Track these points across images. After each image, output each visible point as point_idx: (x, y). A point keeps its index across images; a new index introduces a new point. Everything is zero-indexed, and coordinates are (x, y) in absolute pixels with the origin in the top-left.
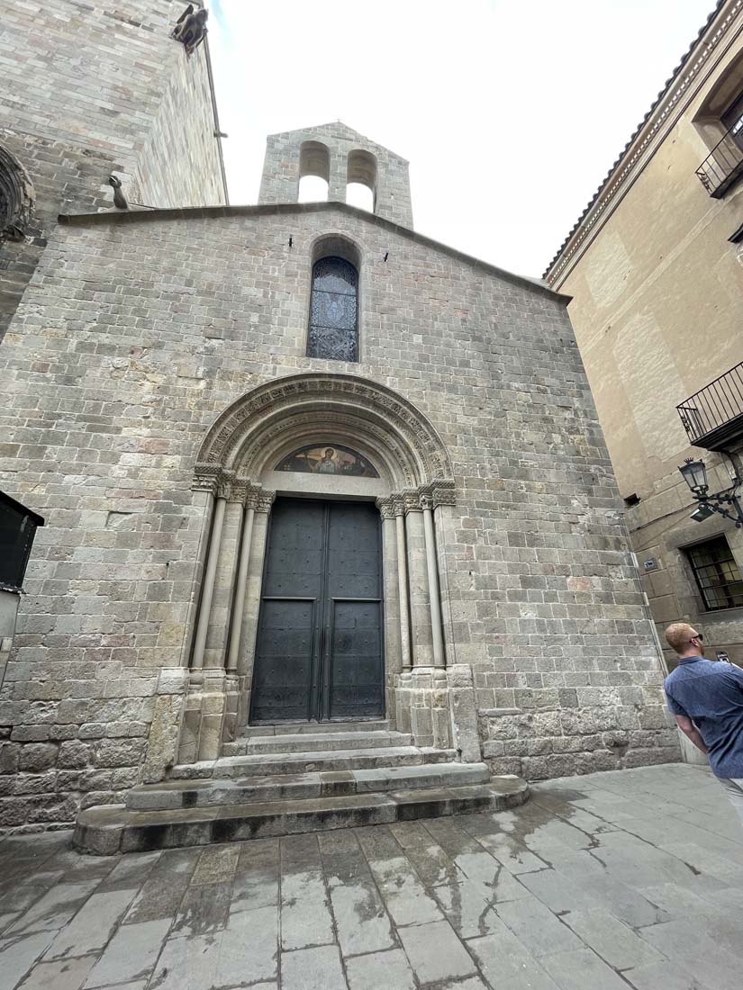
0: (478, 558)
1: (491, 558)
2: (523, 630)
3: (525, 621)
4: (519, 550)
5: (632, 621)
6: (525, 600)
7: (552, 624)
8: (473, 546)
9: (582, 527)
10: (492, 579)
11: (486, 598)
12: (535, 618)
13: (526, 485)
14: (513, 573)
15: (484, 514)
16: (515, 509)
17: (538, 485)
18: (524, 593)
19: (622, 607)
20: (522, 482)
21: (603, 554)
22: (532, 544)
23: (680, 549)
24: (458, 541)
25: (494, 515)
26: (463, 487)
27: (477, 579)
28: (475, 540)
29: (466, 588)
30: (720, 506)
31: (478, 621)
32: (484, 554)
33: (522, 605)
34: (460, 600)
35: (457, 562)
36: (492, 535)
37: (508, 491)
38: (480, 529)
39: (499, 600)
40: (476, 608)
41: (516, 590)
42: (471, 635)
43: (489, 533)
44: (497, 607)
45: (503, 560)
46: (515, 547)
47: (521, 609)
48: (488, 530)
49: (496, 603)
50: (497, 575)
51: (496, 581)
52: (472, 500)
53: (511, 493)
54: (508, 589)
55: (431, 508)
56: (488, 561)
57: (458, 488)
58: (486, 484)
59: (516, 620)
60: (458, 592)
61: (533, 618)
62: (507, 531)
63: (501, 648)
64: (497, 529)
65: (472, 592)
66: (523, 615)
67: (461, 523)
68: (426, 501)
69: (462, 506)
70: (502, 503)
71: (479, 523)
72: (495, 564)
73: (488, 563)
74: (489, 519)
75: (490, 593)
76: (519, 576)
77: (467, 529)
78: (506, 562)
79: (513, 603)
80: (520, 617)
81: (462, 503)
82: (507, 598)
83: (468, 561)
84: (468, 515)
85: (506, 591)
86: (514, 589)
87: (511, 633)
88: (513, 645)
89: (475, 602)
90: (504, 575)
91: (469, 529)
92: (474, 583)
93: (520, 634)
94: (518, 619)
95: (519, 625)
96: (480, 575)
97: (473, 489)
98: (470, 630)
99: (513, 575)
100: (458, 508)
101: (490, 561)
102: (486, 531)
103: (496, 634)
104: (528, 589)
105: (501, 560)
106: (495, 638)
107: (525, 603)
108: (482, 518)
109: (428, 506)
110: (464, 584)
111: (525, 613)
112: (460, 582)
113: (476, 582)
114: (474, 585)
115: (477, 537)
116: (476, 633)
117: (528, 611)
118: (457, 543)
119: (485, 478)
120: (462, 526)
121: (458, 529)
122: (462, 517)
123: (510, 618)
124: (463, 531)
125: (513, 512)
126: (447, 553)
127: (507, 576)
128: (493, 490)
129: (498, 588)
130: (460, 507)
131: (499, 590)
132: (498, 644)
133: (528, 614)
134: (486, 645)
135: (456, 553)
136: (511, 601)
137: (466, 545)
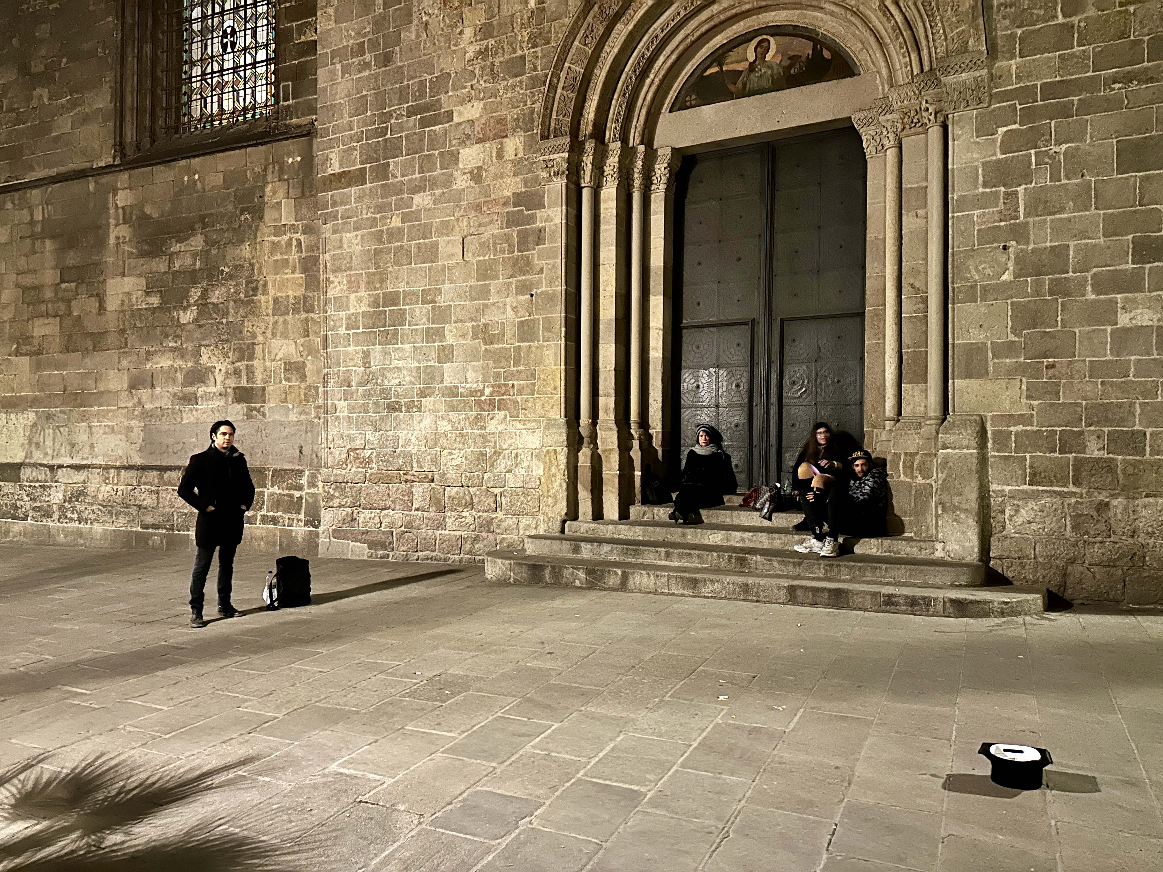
0: (1027, 215)
1: (1062, 210)
2: (1117, 351)
3: (1124, 329)
4: (1147, 178)
6: (1138, 289)
8: (1021, 189)
10: (1059, 252)
11: (1037, 292)
12: (1154, 323)
14: (1115, 234)
15: (1064, 112)
16: (1151, 80)
18: (1138, 275)
24: (985, 185)
25: (1086, 107)
26: (1012, 57)
27: (1020, 259)
28: (1026, 177)
29: (990, 278)
31: (1012, 338)
32: (1046, 202)
33: (1126, 300)
34: (976, 301)
35: (977, 228)
36: (1073, 157)
37: (1139, 36)
38: (1043, 149)
39: (1067, 294)
40: (1010, 313)
41: (1116, 270)
42: (991, 363)
43: (1065, 154)
44: (1060, 309)
45: (1093, 208)
46: (1134, 174)
47: (1123, 308)
48: (1064, 147)
49: (1060, 300)
50: (1072, 244)
51: (1068, 255)
52: (1033, 83)
53: (1146, 38)
54: (1095, 270)
55: (942, 122)
56: (1052, 217)
57: (1001, 63)
58: (1076, 35)
59: (1106, 330)
60: (973, 287)
61: (1151, 323)
62: (1115, 141)
63: (1058, 385)
64: (1091, 138)
65: (1005, 283)
66: (1124, 320)
67: (999, 144)
68: (930, 111)
69: (1005, 104)
70: (1116, 73)
71: (1043, 135)
72: (1070, 221)
73: (1052, 221)
74: (1070, 120)
75: (1047, 282)
76: (1130, 237)
77: (1011, 155)
78: (1102, 212)
79: (1102, 296)
80: (1116, 324)
81: (1005, 96)
82: (1089, 288)
83: (1003, 224)
84: (1015, 123)
85: (1089, 275)
86: (1112, 268)
87: (1088, 356)
88: (1087, 379)
89: (1009, 301)
90: (1089, 241)
91: (1016, 154)
92: (1011, 265)
93: (1109, 358)
94: (1109, 329)
95: (1109, 339)
96: (1030, 248)
97: (1038, 56)
98: (990, 355)
99: (1115, 238)
100: (993, 111)
101: (1058, 216)
102: (1057, 151)
103: (1050, 360)
104: (1150, 262)
105: (1088, 209)
106: (1047, 368)
107: (1136, 295)
108: (1053, 122)
109: (936, 117)
110: (988, 271)
111: (1132, 314)
112: (980, 268)
113: (1017, 262)
114: (1011, 268)
115: (1034, 167)
116: (1003, 360)
117: (1139, 311)
118: (981, 190)
119: (1075, 19)
120: (998, 150)
121: (988, 159)
122: (1002, 130)
123: (1090, 328)
124: (999, 161)
125: (1144, 86)
126: (956, 215)
127: (1097, 241)
128: (1093, 46)
129: (1071, 270)
130: (999, 108)
131: (1071, 274)
132: (1050, 378)
133: (1139, 317)
134: (1024, 379)
135: (977, 212)
136: (1098, 294)
137: (1003, 189)
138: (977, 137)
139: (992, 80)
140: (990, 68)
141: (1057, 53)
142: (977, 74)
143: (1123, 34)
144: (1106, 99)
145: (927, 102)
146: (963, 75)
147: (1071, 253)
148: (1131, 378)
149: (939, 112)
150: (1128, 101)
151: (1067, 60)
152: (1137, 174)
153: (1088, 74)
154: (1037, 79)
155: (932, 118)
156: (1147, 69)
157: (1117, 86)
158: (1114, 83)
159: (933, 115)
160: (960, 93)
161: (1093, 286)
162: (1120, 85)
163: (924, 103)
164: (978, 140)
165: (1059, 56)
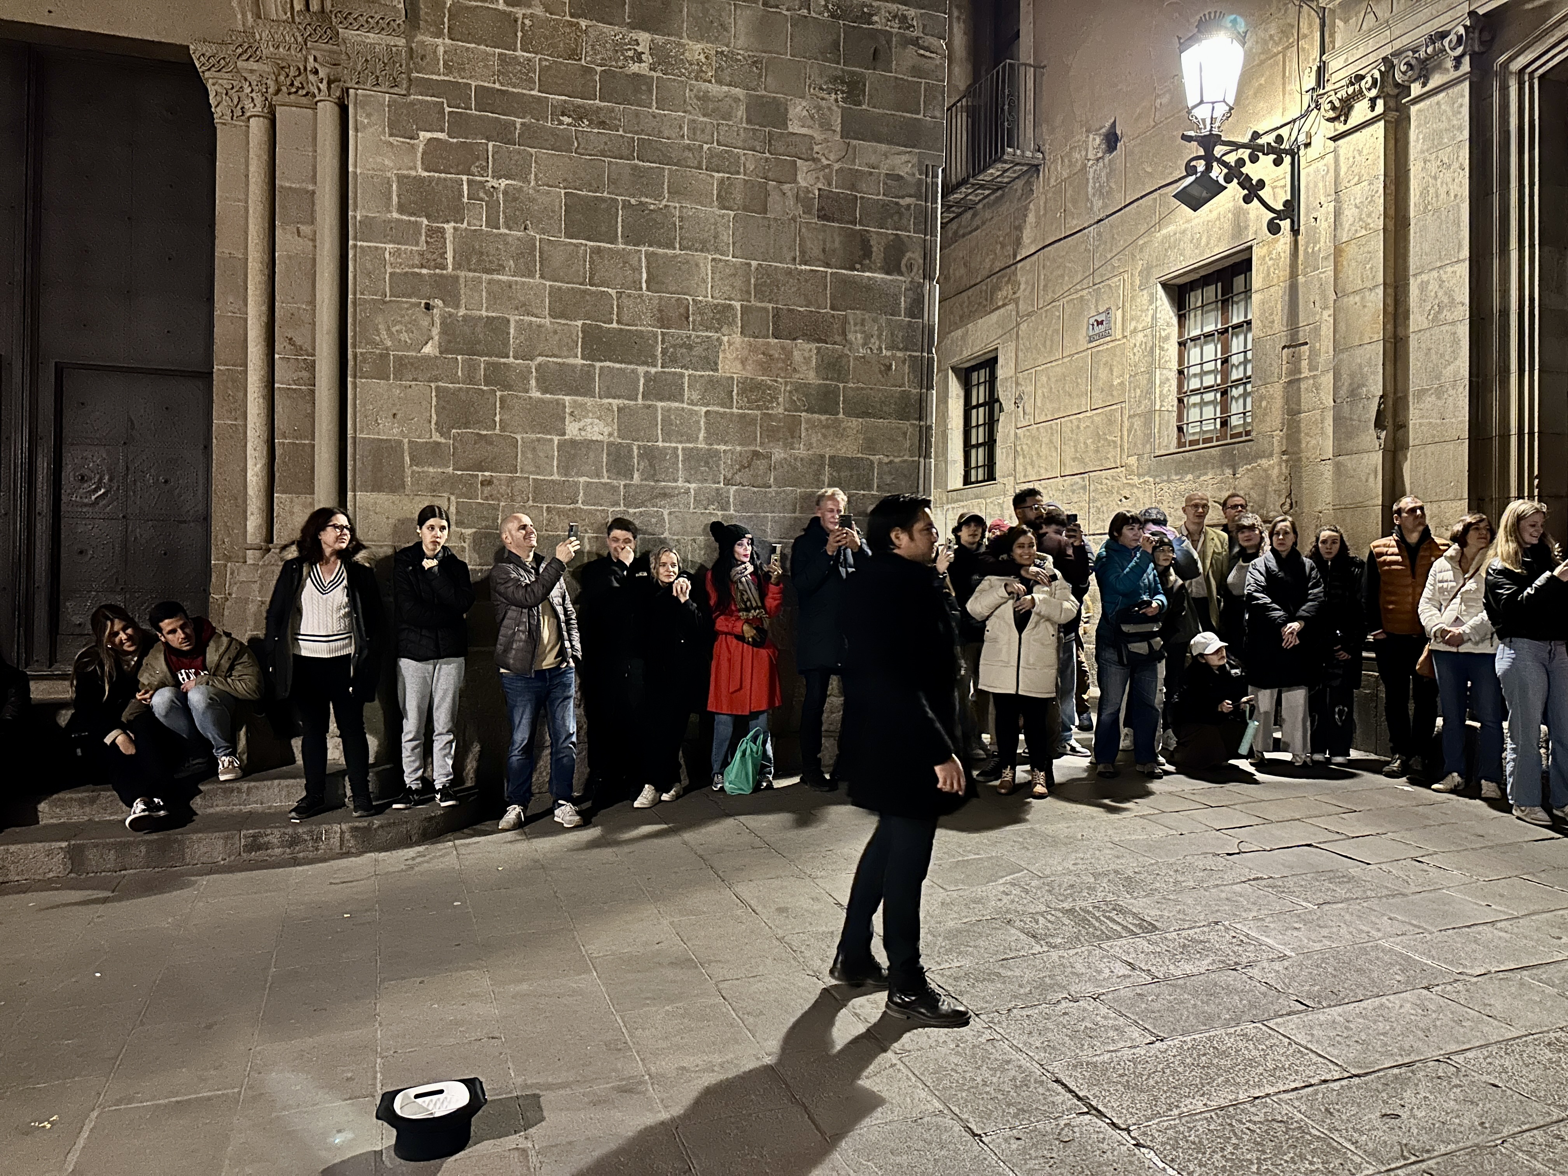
0: (457, 266)
1: (500, 269)
2: (565, 470)
3: (573, 442)
4: (598, 251)
5: (875, 458)
6: (588, 392)
7: (650, 456)
8: (449, 227)
9: (803, 198)
10: (498, 326)
11: (470, 378)
12: (605, 439)
13: (653, 49)
14: (563, 316)
15: (504, 134)
16: (602, 124)
17: (696, 50)
18: (587, 374)
19: (855, 423)
20: (644, 37)
21: (844, 280)
22: (634, 237)
23: (1164, 285)
24: (401, 209)
25: (531, 136)
26: (439, 34)
27: (447, 327)
28: (456, 213)
29: (408, 348)
30: (1249, 169)
31: (436, 437)
32: (482, 253)
33: (575, 404)
34: (387, 378)
35: (389, 270)
36: (515, 199)
37: (592, 62)
38: (478, 178)
39: (507, 387)
40: (434, 403)
41: (564, 364)
42: (408, 472)
43: (505, 193)
44: (498, 405)
45: (538, 276)
46: (584, 242)
47: (572, 414)
48: (504, 182)
49: (498, 393)
50: (513, 319)
51: (509, 333)
52: (465, 81)
53: (599, 69)
54: (540, 359)
55: (339, 98)
56: (489, 277)
57: (424, 38)
58: (520, 34)
59: (551, 440)
60: (384, 357)
61: (600, 438)
62: (563, 191)
63: (495, 508)
64: (536, 180)
65: (427, 358)
66: (572, 430)
67: (419, 155)
68: (321, 74)
69: (429, 98)
70: (565, 101)
71: (478, 159)
72: (510, 287)
73: (489, 282)
74: (511, 148)
75: (482, 365)
76: (580, 323)
77: (436, 175)
78: (548, 283)
79: (548, 396)
80: (564, 434)
81: (428, 87)
82: (533, 382)
83: (424, 271)
84: (442, 131)
85: (533, 365)
86: (559, 360)
87: (531, 473)
88: (531, 503)
89: (432, 385)
90: (534, 319)
91: (443, 175)
92: (435, 332)
93: (556, 477)
94: (556, 439)
95: (556, 453)
96: (460, 314)
97: (473, 45)
98: (407, 459)
99: (563, 322)
100: (412, 103)
101: (496, 277)
102: (496, 186)
103: (486, 474)
104: (602, 361)
105: (531, 275)
106: (482, 484)
107: (586, 399)
108: (491, 144)
109: (329, 88)
110: (404, 336)
111: (582, 424)
112: (394, 329)
113: (443, 332)
114: (436, 338)
115: (465, 200)
116: (426, 469)
117: (589, 421)
118: (395, 215)
119: (519, 12)
120: (419, 163)
121: (405, 172)
122: (424, 135)
123: (533, 436)
124: (420, 180)
125: (596, 130)
126: (359, 244)
127: (543, 321)
128: (539, 56)
129: (511, 354)
130: (421, 102)
131: (511, 360)
132: (487, 499)
133: (589, 428)
134: (453, 498)
135: (389, 246)
136: (545, 392)
137: (425, 222)
138: (391, 135)
139: (411, 58)
140: (409, 39)
141: (497, 50)
142: (392, 41)
143: (573, 54)
144: (553, 132)
145: (315, 59)
146: (371, 35)
147: (512, 331)
148: (580, 505)
149: (334, 82)
150: (579, 144)
151: (508, 64)
152: (588, 243)
153: (533, 93)
154: (471, 77)
155: (323, 86)
156: (599, 108)
157: (566, 120)
158: (563, 115)
159: (325, 82)
160: (367, 60)
161: (537, 380)
162: (570, 120)
163: (311, 59)
164: (391, 139)
165: (500, 54)
